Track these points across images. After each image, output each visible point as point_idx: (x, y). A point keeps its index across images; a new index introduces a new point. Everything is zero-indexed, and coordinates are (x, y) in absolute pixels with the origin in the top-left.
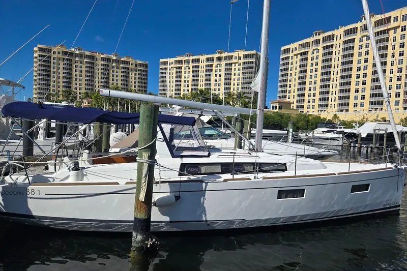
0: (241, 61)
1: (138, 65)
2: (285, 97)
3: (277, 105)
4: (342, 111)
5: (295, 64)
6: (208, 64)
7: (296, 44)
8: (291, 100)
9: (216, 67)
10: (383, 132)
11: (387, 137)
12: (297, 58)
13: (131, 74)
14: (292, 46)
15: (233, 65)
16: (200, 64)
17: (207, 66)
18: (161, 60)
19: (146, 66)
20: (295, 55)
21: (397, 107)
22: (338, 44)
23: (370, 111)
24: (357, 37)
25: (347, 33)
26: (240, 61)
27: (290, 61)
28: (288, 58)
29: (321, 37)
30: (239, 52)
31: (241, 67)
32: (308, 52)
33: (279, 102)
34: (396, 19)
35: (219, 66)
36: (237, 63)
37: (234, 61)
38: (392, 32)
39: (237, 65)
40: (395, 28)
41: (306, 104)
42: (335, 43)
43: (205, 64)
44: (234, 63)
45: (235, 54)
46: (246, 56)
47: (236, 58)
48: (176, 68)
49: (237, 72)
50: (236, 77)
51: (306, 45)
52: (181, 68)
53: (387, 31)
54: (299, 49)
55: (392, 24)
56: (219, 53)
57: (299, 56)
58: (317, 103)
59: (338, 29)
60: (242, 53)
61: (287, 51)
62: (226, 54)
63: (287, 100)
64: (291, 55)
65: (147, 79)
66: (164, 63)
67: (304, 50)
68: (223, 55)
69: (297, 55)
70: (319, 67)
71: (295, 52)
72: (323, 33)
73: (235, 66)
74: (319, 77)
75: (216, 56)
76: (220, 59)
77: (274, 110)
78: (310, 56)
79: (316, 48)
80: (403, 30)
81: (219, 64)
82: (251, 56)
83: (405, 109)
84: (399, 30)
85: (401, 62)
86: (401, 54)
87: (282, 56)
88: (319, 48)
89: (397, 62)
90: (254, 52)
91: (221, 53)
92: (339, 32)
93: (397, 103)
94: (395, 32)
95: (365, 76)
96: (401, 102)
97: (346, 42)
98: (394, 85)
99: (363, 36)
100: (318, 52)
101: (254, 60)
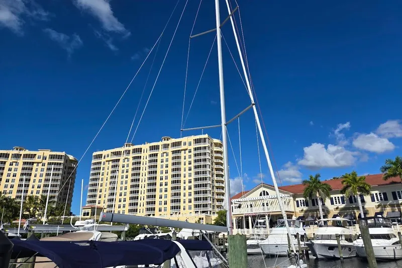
0: (46, 162)
2: (95, 202)
4: (149, 215)
5: (107, 168)
7: (109, 152)
8: (101, 205)
9: (11, 165)
12: (109, 164)
14: (104, 153)
20: (107, 161)
21: (190, 211)
22: (145, 155)
23: (171, 215)
24: (160, 152)
25: (152, 148)
26: (44, 161)
27: (102, 166)
28: (100, 163)
29: (131, 148)
30: (45, 152)
31: (45, 167)
32: (119, 159)
34: (185, 144)
35: (14, 164)
36: (40, 163)
37: (36, 160)
38: (183, 152)
40: (185, 150)
41: (116, 209)
42: (142, 155)
44: (36, 163)
45: (39, 153)
46: (52, 157)
47: (39, 157)
49: (39, 174)
50: (38, 178)
51: (118, 153)
53: (179, 151)
54: (111, 156)
55: (183, 147)
56: (17, 149)
57: (111, 162)
58: (127, 208)
59: (145, 144)
60: (48, 153)
61: (100, 156)
62: (27, 152)
63: (97, 205)
64: (103, 160)
67: (115, 158)
68: (23, 153)
69: (109, 161)
70: (130, 174)
71: (107, 159)
72: (133, 145)
73: (38, 165)
74: (130, 184)
75: (12, 152)
76: (17, 156)
77: (86, 217)
78: (121, 163)
80: (190, 152)
81: (15, 162)
82: (60, 157)
83: (196, 212)
84: (187, 151)
85: (190, 175)
86: (190, 169)
87: (94, 161)
88: (128, 157)
89: (187, 175)
90: (63, 153)
91: (20, 150)
92: (145, 147)
93: (190, 208)
94: (185, 153)
95: (166, 184)
96: (193, 207)
97: (151, 156)
98: (187, 194)
99: (164, 153)
100: (128, 161)
101: (63, 162)
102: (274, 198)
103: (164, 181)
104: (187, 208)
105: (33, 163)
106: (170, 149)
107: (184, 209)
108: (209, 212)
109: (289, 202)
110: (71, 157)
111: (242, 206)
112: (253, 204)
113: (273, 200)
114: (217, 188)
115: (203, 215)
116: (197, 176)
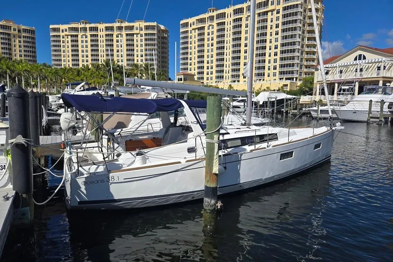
0: (143, 32)
1: (22, 31)
2: (187, 69)
4: (234, 81)
5: (194, 36)
6: (107, 33)
7: (194, 19)
8: (193, 72)
9: (117, 37)
11: (277, 103)
12: (195, 32)
13: (14, 42)
14: (190, 21)
15: (135, 36)
16: (99, 33)
17: (107, 35)
18: (51, 26)
19: (33, 32)
20: (193, 29)
21: (275, 78)
22: (229, 20)
23: (255, 81)
24: (244, 16)
25: (236, 12)
26: (141, 32)
27: (189, 35)
28: (187, 32)
29: (215, 14)
30: (140, 23)
31: (143, 38)
32: (204, 27)
33: (184, 74)
34: (272, 3)
35: (119, 36)
36: (138, 34)
37: (135, 31)
38: (270, 14)
39: (139, 35)
40: (272, 11)
41: (205, 76)
42: (226, 20)
43: (104, 33)
44: (135, 34)
45: (136, 24)
46: (147, 28)
47: (137, 29)
48: (72, 36)
49: (139, 42)
50: (139, 48)
51: (202, 21)
52: (77, 36)
53: (266, 13)
54: (196, 23)
55: (270, 7)
56: (119, 22)
57: (197, 30)
58: (215, 75)
59: (228, 7)
60: (143, 24)
61: (186, 25)
62: (127, 24)
63: (189, 72)
64: (189, 29)
65: (35, 48)
66: (54, 30)
67: (200, 25)
68: (124, 25)
69: (194, 29)
70: (215, 42)
71: (194, 27)
72: (216, 10)
73: (137, 37)
74: (215, 52)
75: (116, 25)
76: (120, 28)
78: (206, 31)
79: (210, 24)
80: (278, 12)
81: (119, 34)
82: (153, 28)
83: (280, 79)
84: (275, 12)
85: (277, 40)
86: (277, 34)
87: (182, 30)
88: (213, 24)
89: (274, 40)
90: (155, 24)
91: (121, 22)
92: (229, 10)
93: (274, 75)
94: (272, 15)
96: (277, 74)
97: (235, 20)
98: (272, 59)
99: (248, 16)
100: (213, 28)
101: (156, 32)
102: (371, 63)
103: (248, 48)
104: (271, 75)
105: (133, 34)
107: (269, 76)
108: (295, 79)
109: (391, 67)
110: (162, 27)
111: (330, 73)
112: (344, 69)
113: (371, 65)
114: (307, 53)
115: (288, 82)
116: (285, 41)
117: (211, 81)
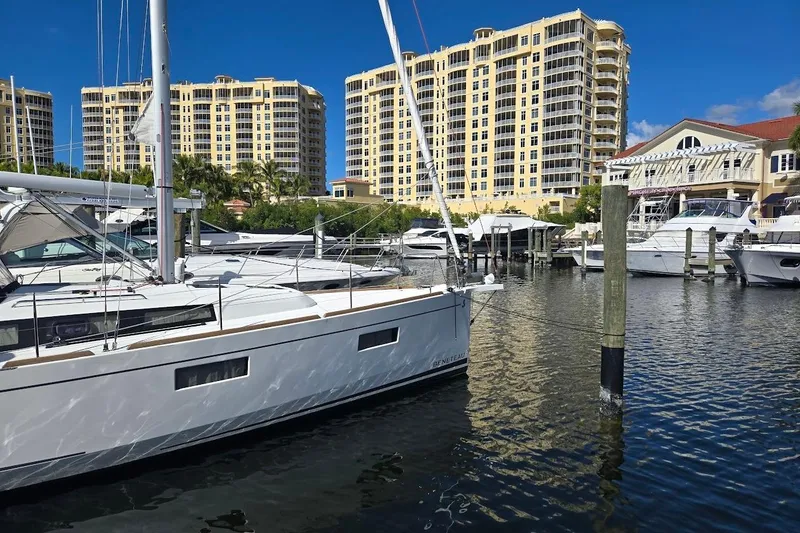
0: (270, 101)
1: (24, 101)
2: (359, 173)
3: (344, 188)
4: (454, 197)
5: (373, 107)
6: (198, 102)
7: (371, 74)
8: (371, 178)
9: (219, 109)
10: (505, 231)
11: (512, 238)
12: (375, 99)
13: (8, 121)
14: (365, 77)
15: (254, 107)
16: (182, 103)
17: (197, 107)
18: (85, 90)
19: (47, 102)
20: (371, 94)
21: (534, 188)
22: (441, 76)
23: (495, 196)
24: (470, 67)
25: (455, 58)
26: (267, 101)
27: (364, 104)
28: (359, 99)
29: (413, 63)
30: (265, 82)
31: (271, 111)
32: (392, 89)
33: (347, 183)
34: (525, 41)
35: (223, 108)
36: (262, 103)
37: (254, 99)
38: (520, 61)
39: (263, 107)
40: (525, 56)
41: (396, 186)
42: (435, 75)
43: (192, 102)
44: (255, 104)
45: (257, 85)
46: (278, 91)
47: (258, 94)
48: (126, 109)
49: (263, 122)
50: (263, 132)
51: (388, 77)
52: (136, 109)
53: (513, 60)
54: (377, 82)
55: (520, 49)
56: (221, 81)
57: (378, 96)
58: (415, 183)
59: (439, 50)
60: (270, 85)
61: (357, 85)
62: (238, 84)
63: (364, 178)
64: (364, 93)
65: (50, 133)
66: (91, 97)
67: (386, 86)
68: (232, 86)
69: (373, 94)
70: (414, 118)
71: (372, 89)
72: (416, 55)
73: (258, 109)
74: (415, 137)
75: (216, 86)
76: (224, 93)
77: (340, 198)
78: (397, 97)
80: (536, 59)
81: (222, 104)
82: (289, 91)
83: (545, 191)
84: (530, 59)
85: (535, 113)
86: (535, 100)
87: (349, 95)
89: (530, 113)
90: (295, 84)
91: (226, 82)
92: (441, 56)
93: (533, 182)
94: (525, 63)
95: (485, 136)
96: (539, 181)
97: (453, 75)
98: (528, 151)
99: (478, 67)
101: (296, 100)
102: (712, 153)
103: (480, 130)
104: (527, 182)
105: (251, 105)
106: (493, 57)
107: (522, 185)
108: (574, 191)
109: (751, 161)
110: (311, 91)
114: (597, 138)
115: (560, 197)
116: (551, 115)
117: (409, 197)
